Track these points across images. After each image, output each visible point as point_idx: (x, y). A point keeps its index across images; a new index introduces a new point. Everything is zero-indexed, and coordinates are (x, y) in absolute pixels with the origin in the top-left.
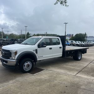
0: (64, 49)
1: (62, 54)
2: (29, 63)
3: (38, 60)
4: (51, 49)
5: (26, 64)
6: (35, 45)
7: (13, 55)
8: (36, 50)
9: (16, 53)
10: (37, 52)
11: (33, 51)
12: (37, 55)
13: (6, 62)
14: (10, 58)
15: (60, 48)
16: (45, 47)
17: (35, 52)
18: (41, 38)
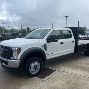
0: (76, 43)
1: (74, 49)
2: (36, 63)
4: (62, 43)
5: (33, 65)
6: (43, 38)
7: (15, 53)
9: (19, 51)
10: (46, 49)
11: (42, 47)
12: (47, 53)
13: (6, 63)
15: (73, 42)
16: (57, 41)
17: (43, 49)
18: (50, 30)
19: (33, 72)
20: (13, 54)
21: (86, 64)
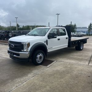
2: (41, 55)
3: (48, 51)
4: (59, 39)
8: (47, 42)
9: (29, 45)
10: (47, 44)
11: (44, 42)
13: (18, 55)
14: (22, 51)
15: (67, 38)
16: (56, 37)
17: (45, 44)
19: (38, 61)
20: (24, 48)
21: (77, 56)
